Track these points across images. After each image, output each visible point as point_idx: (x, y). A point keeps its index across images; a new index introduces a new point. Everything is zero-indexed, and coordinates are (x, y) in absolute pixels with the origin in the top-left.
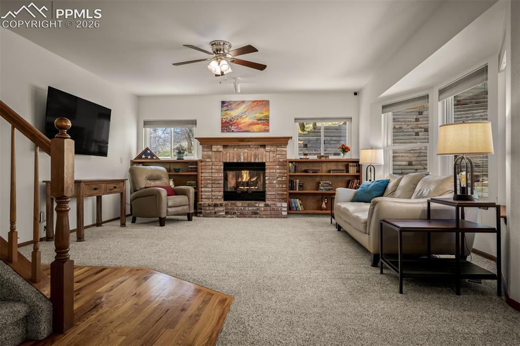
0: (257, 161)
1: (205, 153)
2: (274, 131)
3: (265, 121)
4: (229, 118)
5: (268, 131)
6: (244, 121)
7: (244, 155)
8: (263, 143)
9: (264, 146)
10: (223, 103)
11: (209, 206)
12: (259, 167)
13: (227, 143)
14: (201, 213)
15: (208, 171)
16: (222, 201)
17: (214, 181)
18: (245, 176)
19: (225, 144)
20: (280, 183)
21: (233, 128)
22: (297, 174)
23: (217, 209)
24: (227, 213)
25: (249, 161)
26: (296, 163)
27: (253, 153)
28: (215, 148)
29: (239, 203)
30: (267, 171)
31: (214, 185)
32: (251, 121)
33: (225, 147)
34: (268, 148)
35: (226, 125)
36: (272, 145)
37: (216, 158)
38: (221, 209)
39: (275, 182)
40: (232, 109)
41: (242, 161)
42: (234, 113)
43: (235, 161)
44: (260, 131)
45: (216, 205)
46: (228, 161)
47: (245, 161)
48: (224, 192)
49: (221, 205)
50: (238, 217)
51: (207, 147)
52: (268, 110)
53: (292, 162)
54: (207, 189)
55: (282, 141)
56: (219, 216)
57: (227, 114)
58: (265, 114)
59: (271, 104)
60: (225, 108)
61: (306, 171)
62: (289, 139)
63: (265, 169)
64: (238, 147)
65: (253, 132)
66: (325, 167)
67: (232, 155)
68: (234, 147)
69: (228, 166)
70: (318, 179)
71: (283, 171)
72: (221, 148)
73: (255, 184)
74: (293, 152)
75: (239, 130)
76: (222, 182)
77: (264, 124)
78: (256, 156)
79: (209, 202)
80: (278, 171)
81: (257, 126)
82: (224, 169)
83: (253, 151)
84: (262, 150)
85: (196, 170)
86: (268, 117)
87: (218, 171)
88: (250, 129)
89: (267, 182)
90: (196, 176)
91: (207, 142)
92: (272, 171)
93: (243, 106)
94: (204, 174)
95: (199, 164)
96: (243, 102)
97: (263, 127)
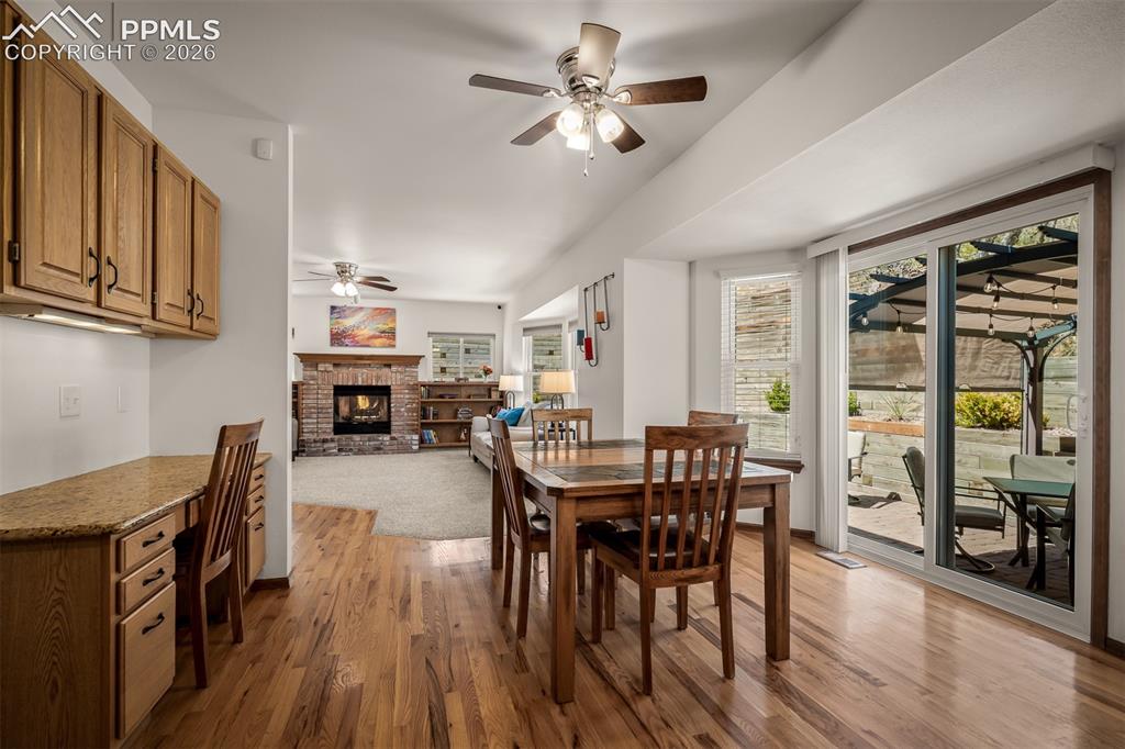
0: (379, 384)
1: (308, 373)
2: (402, 347)
3: (391, 334)
4: (342, 328)
5: (394, 346)
6: (362, 332)
7: (363, 377)
8: (387, 362)
9: (389, 366)
10: (333, 308)
11: (315, 441)
12: (382, 392)
13: (338, 361)
14: (304, 451)
15: (311, 397)
16: (332, 436)
17: (320, 410)
18: (363, 402)
19: (337, 362)
20: (408, 410)
21: (347, 341)
22: (431, 400)
23: (326, 446)
24: (339, 450)
25: (369, 383)
26: (430, 387)
27: (374, 374)
28: (321, 367)
29: (357, 437)
30: (393, 396)
31: (320, 415)
32: (372, 333)
33: (335, 365)
34: (394, 369)
35: (337, 338)
36: (400, 365)
37: (323, 380)
38: (332, 445)
39: (403, 409)
40: (345, 317)
41: (360, 383)
42: (348, 322)
43: (350, 383)
44: (384, 346)
45: (325, 441)
46: (340, 384)
47: (365, 384)
48: (335, 423)
49: (332, 440)
50: (355, 454)
51: (311, 366)
52: (394, 321)
53: (424, 386)
54: (309, 421)
55: (413, 361)
56: (330, 455)
57: (338, 323)
58: (391, 326)
59: (398, 314)
60: (335, 315)
61: (442, 396)
62: (420, 357)
63: (390, 394)
64: (355, 366)
65: (375, 347)
66: (464, 392)
67: (346, 377)
68: (349, 365)
69: (340, 391)
70: (456, 406)
71: (413, 396)
72: (330, 367)
73: (376, 412)
74: (426, 374)
75: (356, 344)
76: (332, 410)
77: (388, 338)
78: (378, 378)
79: (314, 437)
80: (407, 396)
81: (379, 340)
82: (335, 394)
83: (374, 372)
84: (386, 370)
85: (296, 395)
86: (394, 329)
87: (326, 397)
88: (370, 343)
89: (392, 409)
90: (296, 403)
91: (311, 360)
92: (399, 396)
93: (361, 314)
94: (307, 401)
95: (300, 387)
96: (361, 308)
97: (388, 341)
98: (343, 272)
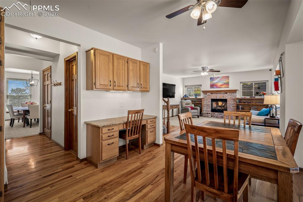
0: (224, 98)
1: (204, 96)
2: (231, 88)
3: (228, 84)
4: (213, 83)
5: (228, 87)
6: (219, 84)
7: (219, 96)
8: (226, 92)
9: (226, 93)
10: (211, 78)
11: (205, 113)
12: (225, 101)
13: (212, 92)
14: (203, 116)
15: (205, 102)
17: (207, 105)
18: (220, 103)
19: (211, 92)
20: (233, 107)
21: (214, 87)
22: (240, 104)
23: (208, 115)
24: (211, 116)
25: (221, 98)
26: (240, 100)
27: (222, 96)
28: (208, 94)
29: (216, 113)
30: (228, 102)
31: (208, 107)
32: (222, 84)
33: (211, 93)
34: (228, 94)
35: (212, 86)
36: (230, 93)
37: (208, 97)
38: (210, 115)
39: (231, 106)
40: (214, 80)
41: (218, 98)
42: (215, 82)
43: (215, 98)
44: (225, 87)
45: (208, 113)
46: (213, 98)
47: (219, 98)
48: (211, 109)
49: (210, 113)
50: (216, 118)
51: (205, 94)
52: (229, 80)
53: (238, 99)
54: (205, 108)
55: (235, 91)
56: (209, 117)
57: (212, 82)
58: (227, 81)
59: (230, 78)
60: (212, 80)
61: (245, 103)
62: (237, 90)
64: (217, 93)
65: (222, 88)
66: (254, 101)
67: (214, 96)
68: (215, 93)
69: (213, 100)
70: (251, 106)
71: (234, 102)
72: (210, 94)
73: (224, 106)
74: (239, 95)
75: (217, 87)
76: (211, 105)
79: (206, 112)
80: (232, 102)
81: (224, 86)
82: (212, 101)
85: (201, 101)
86: (229, 82)
87: (209, 102)
88: (221, 87)
89: (228, 106)
90: (201, 103)
91: (205, 92)
92: (230, 102)
93: (218, 79)
94: (204, 103)
95: (202, 99)
96: (218, 77)
97: (226, 86)
98: (204, 69)
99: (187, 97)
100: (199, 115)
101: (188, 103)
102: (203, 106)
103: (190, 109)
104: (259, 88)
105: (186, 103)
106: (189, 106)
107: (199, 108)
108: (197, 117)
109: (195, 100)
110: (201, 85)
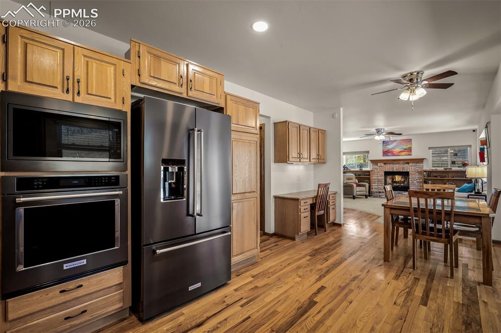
0: (404, 171)
1: (374, 167)
2: (415, 155)
3: (410, 150)
4: (387, 149)
5: (411, 155)
6: (396, 150)
7: (396, 168)
8: (407, 162)
9: (408, 163)
10: (383, 142)
11: (376, 192)
12: (406, 174)
13: (386, 162)
14: (372, 195)
15: (375, 175)
17: (379, 181)
18: (398, 178)
20: (418, 182)
21: (389, 154)
22: (430, 178)
23: (380, 194)
25: (399, 170)
26: (429, 172)
27: (401, 167)
28: (379, 164)
30: (410, 176)
31: (379, 183)
32: (400, 150)
33: (385, 164)
34: (410, 164)
35: (385, 153)
36: (413, 163)
37: (380, 169)
38: (383, 194)
39: (415, 182)
40: (389, 145)
41: (395, 171)
42: (390, 147)
43: (391, 171)
44: (406, 155)
45: (380, 192)
46: (386, 171)
47: (397, 171)
49: (383, 192)
51: (375, 164)
52: (411, 144)
53: (426, 172)
54: (375, 184)
55: (421, 161)
56: (381, 198)
57: (386, 147)
58: (409, 146)
59: (412, 141)
60: (385, 145)
61: (436, 177)
62: (424, 159)
63: (409, 175)
64: (393, 164)
65: (402, 156)
66: (450, 175)
67: (389, 168)
68: (390, 164)
69: (387, 174)
70: (445, 181)
71: (421, 176)
72: (382, 165)
73: (404, 182)
74: (428, 166)
75: (394, 155)
76: (384, 181)
77: (408, 152)
78: (403, 168)
79: (377, 190)
80: (417, 176)
81: (404, 153)
82: (385, 175)
83: (402, 166)
84: (407, 165)
85: (369, 175)
86: (411, 147)
87: (381, 176)
88: (399, 154)
89: (410, 182)
90: (369, 178)
91: (375, 162)
92: (413, 176)
93: (395, 143)
94: (374, 177)
95: (371, 172)
96: (395, 141)
97: (408, 153)
98: (379, 132)
99: (347, 169)
100: (368, 194)
101: (350, 177)
102: (372, 181)
103: (355, 185)
104: (457, 154)
105: (348, 177)
106: (351, 181)
107: (367, 185)
108: (365, 197)
109: (359, 173)
110: (368, 152)
